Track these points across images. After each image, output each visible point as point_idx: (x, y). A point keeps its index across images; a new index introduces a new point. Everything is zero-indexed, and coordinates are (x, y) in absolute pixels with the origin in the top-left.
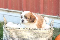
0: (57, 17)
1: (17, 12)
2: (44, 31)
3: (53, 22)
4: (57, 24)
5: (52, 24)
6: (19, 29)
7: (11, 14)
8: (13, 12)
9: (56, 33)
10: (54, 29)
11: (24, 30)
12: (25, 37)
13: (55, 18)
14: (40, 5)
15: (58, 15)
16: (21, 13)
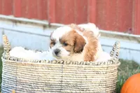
0: (127, 34)
1: (36, 24)
2: (97, 68)
3: (118, 46)
5: (116, 51)
6: (39, 63)
7: (20, 27)
8: (26, 23)
9: (126, 72)
10: (119, 64)
11: (50, 64)
12: (52, 82)
13: (122, 37)
14: (89, 7)
15: (131, 30)
16: (45, 26)
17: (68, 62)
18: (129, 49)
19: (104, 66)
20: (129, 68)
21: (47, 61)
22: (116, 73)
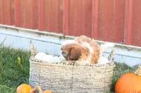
0: (120, 44)
2: (98, 69)
3: (114, 53)
5: (112, 57)
6: (56, 64)
7: (43, 38)
8: (47, 35)
9: (119, 72)
12: (66, 78)
14: (93, 24)
15: (123, 41)
16: (60, 38)
18: (122, 55)
21: (62, 63)
22: (112, 72)
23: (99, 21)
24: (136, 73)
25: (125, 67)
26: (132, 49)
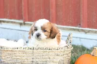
0: (77, 28)
1: (15, 22)
3: (71, 36)
4: (79, 39)
5: (70, 40)
6: (16, 50)
8: (8, 22)
9: (77, 53)
11: (25, 50)
13: (74, 29)
14: (51, 10)
15: (80, 25)
16: (21, 24)
17: (37, 48)
18: (80, 38)
19: (62, 50)
20: (80, 51)
21: (22, 48)
23: (56, 7)
24: (92, 53)
25: (83, 49)
26: (89, 31)
